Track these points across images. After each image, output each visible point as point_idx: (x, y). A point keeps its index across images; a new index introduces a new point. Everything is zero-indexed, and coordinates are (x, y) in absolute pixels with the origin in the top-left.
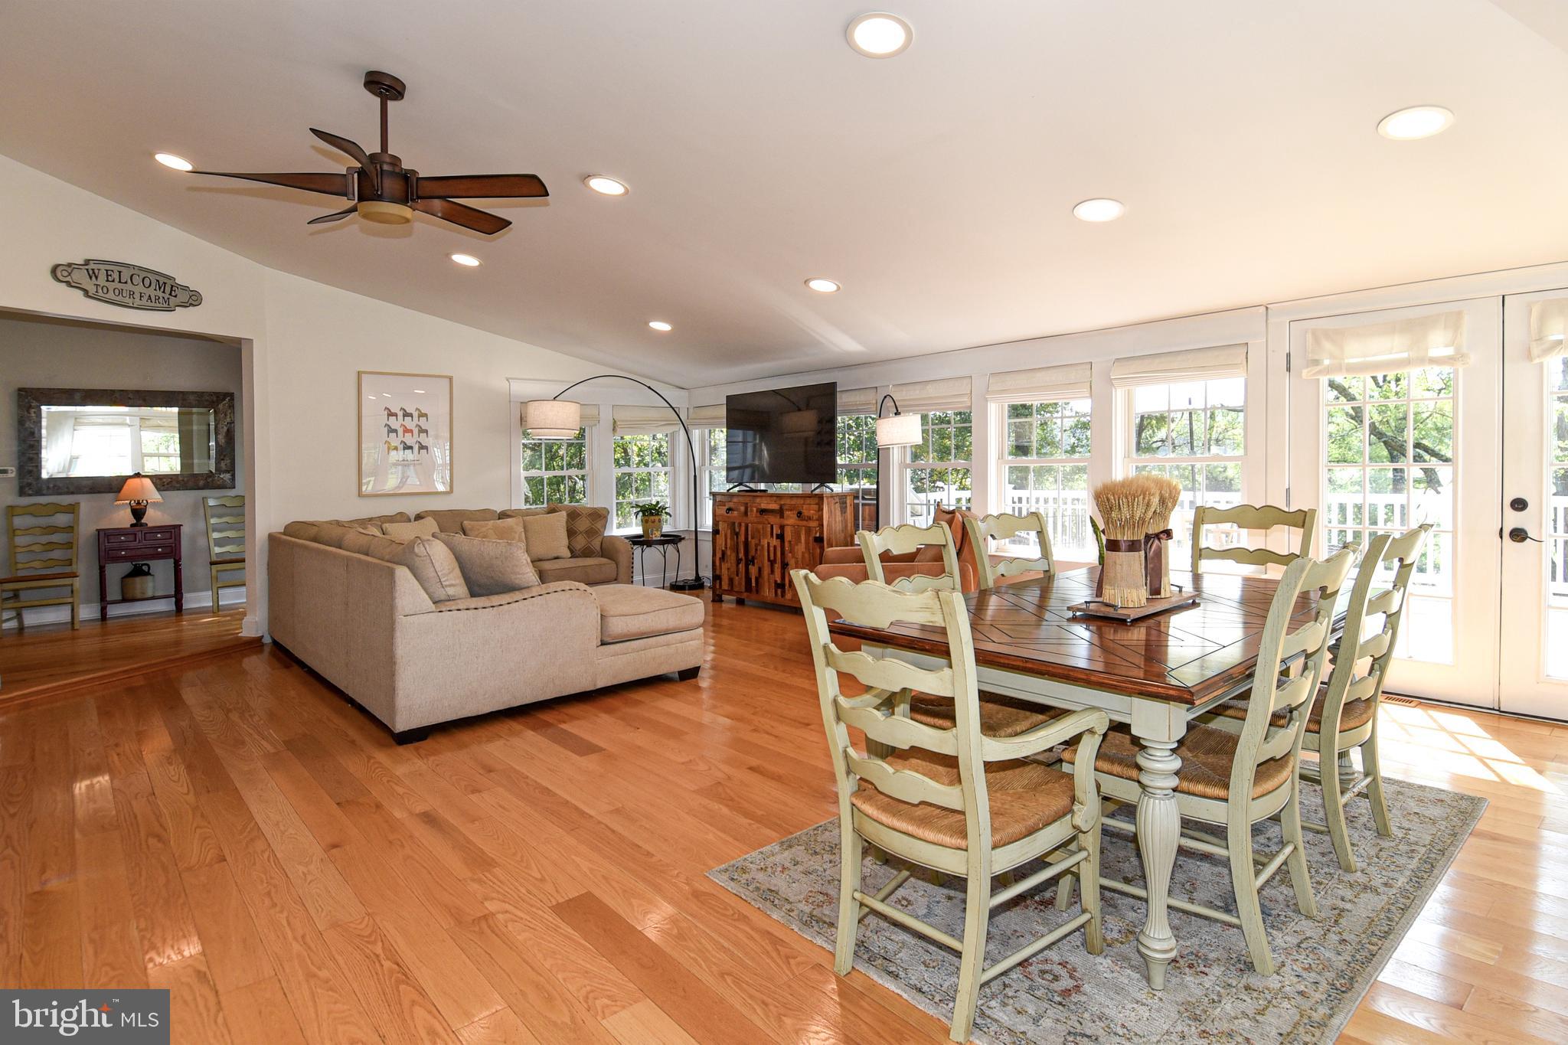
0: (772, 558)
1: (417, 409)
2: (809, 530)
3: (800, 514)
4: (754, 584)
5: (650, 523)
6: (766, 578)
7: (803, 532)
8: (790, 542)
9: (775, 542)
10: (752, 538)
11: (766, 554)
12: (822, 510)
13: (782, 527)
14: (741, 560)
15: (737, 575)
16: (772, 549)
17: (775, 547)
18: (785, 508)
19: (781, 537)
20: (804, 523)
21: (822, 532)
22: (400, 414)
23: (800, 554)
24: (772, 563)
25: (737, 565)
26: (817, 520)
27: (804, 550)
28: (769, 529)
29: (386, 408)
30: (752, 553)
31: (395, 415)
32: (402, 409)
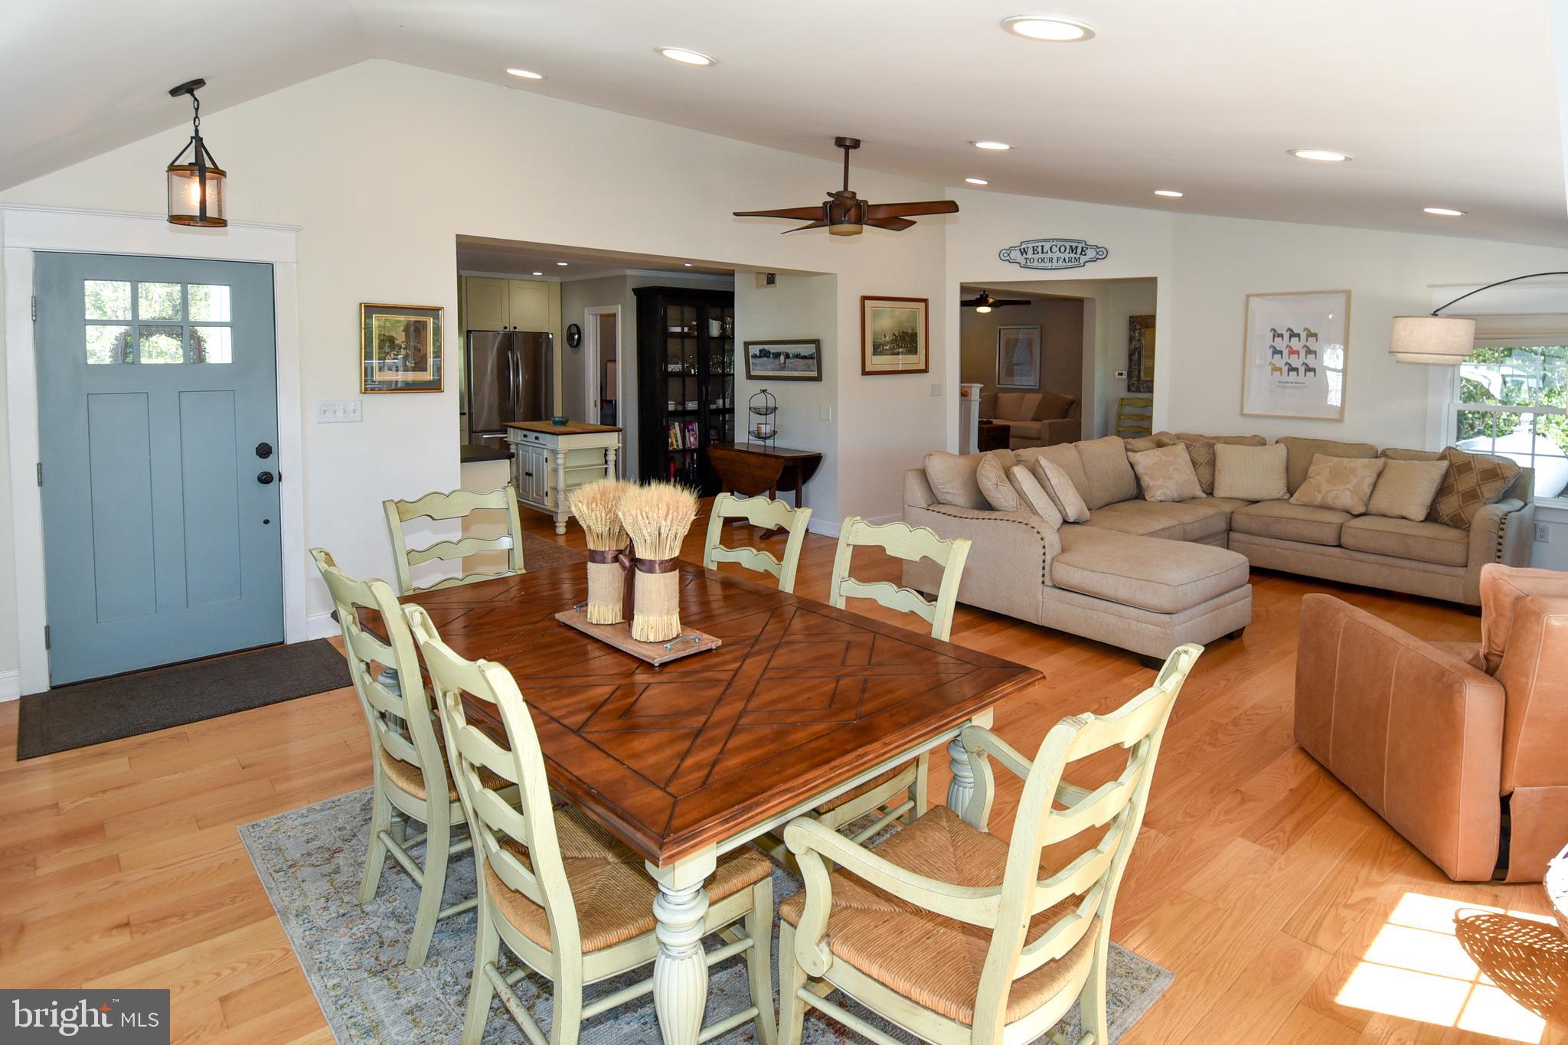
1: (1305, 329)
22: (1287, 335)
29: (1273, 330)
31: (1281, 336)
32: (1290, 330)
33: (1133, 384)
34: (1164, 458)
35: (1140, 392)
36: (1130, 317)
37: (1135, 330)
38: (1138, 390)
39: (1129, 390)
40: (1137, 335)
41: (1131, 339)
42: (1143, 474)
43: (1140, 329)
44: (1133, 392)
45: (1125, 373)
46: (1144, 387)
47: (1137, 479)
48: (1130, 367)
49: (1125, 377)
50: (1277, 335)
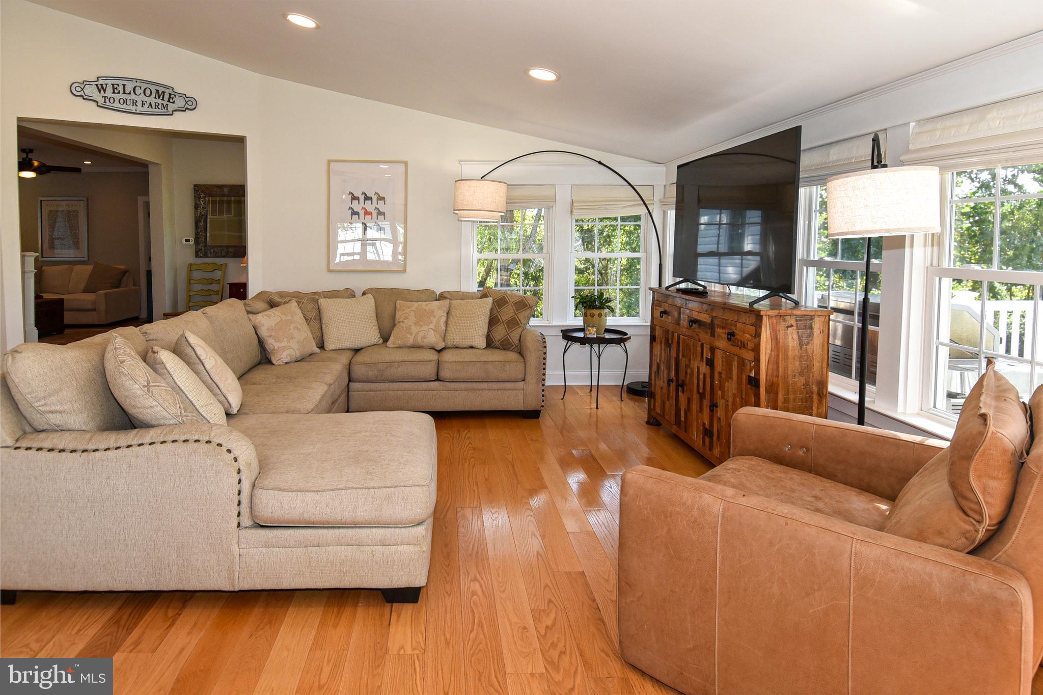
0: (701, 391)
1: (376, 193)
2: (742, 363)
3: (731, 335)
4: (683, 419)
5: (589, 317)
6: (694, 416)
7: (735, 364)
8: (720, 373)
9: (704, 369)
10: (683, 356)
11: (695, 382)
12: (760, 335)
13: (713, 350)
14: (672, 381)
15: (668, 400)
16: (701, 376)
17: (705, 375)
18: (716, 322)
19: (710, 363)
20: (735, 350)
21: (758, 373)
22: (362, 198)
23: (730, 395)
24: (702, 396)
25: (669, 385)
26: (752, 350)
27: (735, 391)
28: (699, 349)
29: (351, 193)
30: (682, 376)
31: (358, 199)
32: (364, 193)
33: (200, 250)
34: (284, 317)
35: (208, 257)
36: (195, 186)
37: (200, 198)
38: (206, 256)
39: (197, 256)
40: (202, 203)
41: (196, 207)
42: (267, 336)
43: (204, 197)
44: (201, 257)
45: (192, 239)
46: (211, 253)
47: (261, 343)
48: (197, 234)
49: (192, 243)
50: (354, 198)
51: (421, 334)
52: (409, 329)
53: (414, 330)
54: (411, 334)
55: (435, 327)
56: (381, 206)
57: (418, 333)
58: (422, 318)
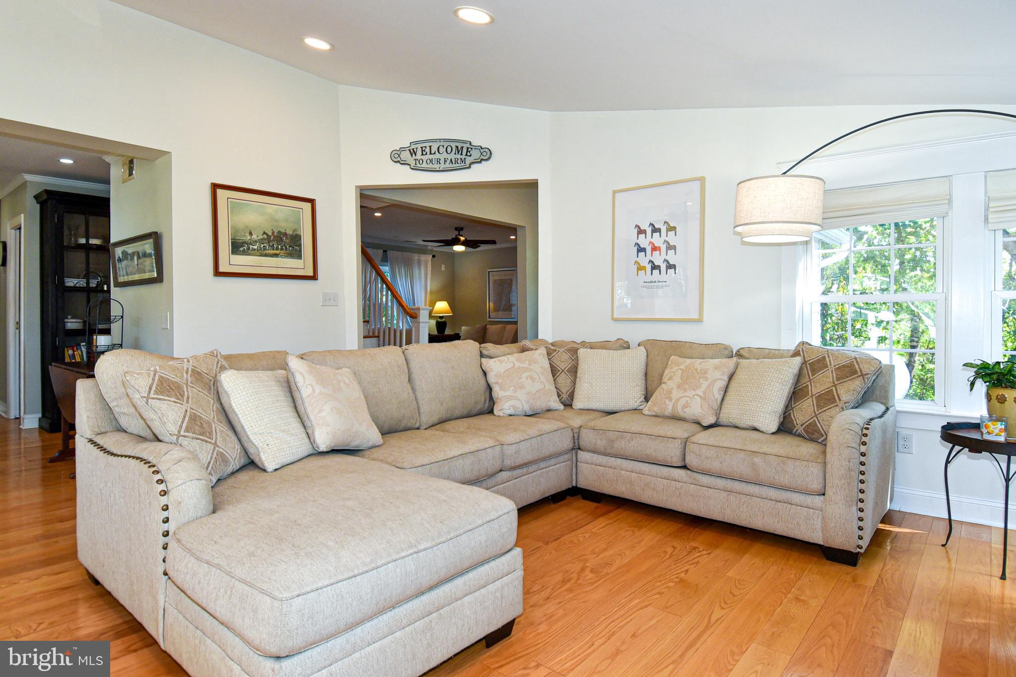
22: (649, 231)
31: (644, 232)
32: (651, 224)
50: (641, 231)
51: (682, 402)
52: (670, 392)
53: (675, 394)
54: (670, 400)
55: (704, 393)
56: (671, 238)
57: (678, 400)
58: (689, 380)
